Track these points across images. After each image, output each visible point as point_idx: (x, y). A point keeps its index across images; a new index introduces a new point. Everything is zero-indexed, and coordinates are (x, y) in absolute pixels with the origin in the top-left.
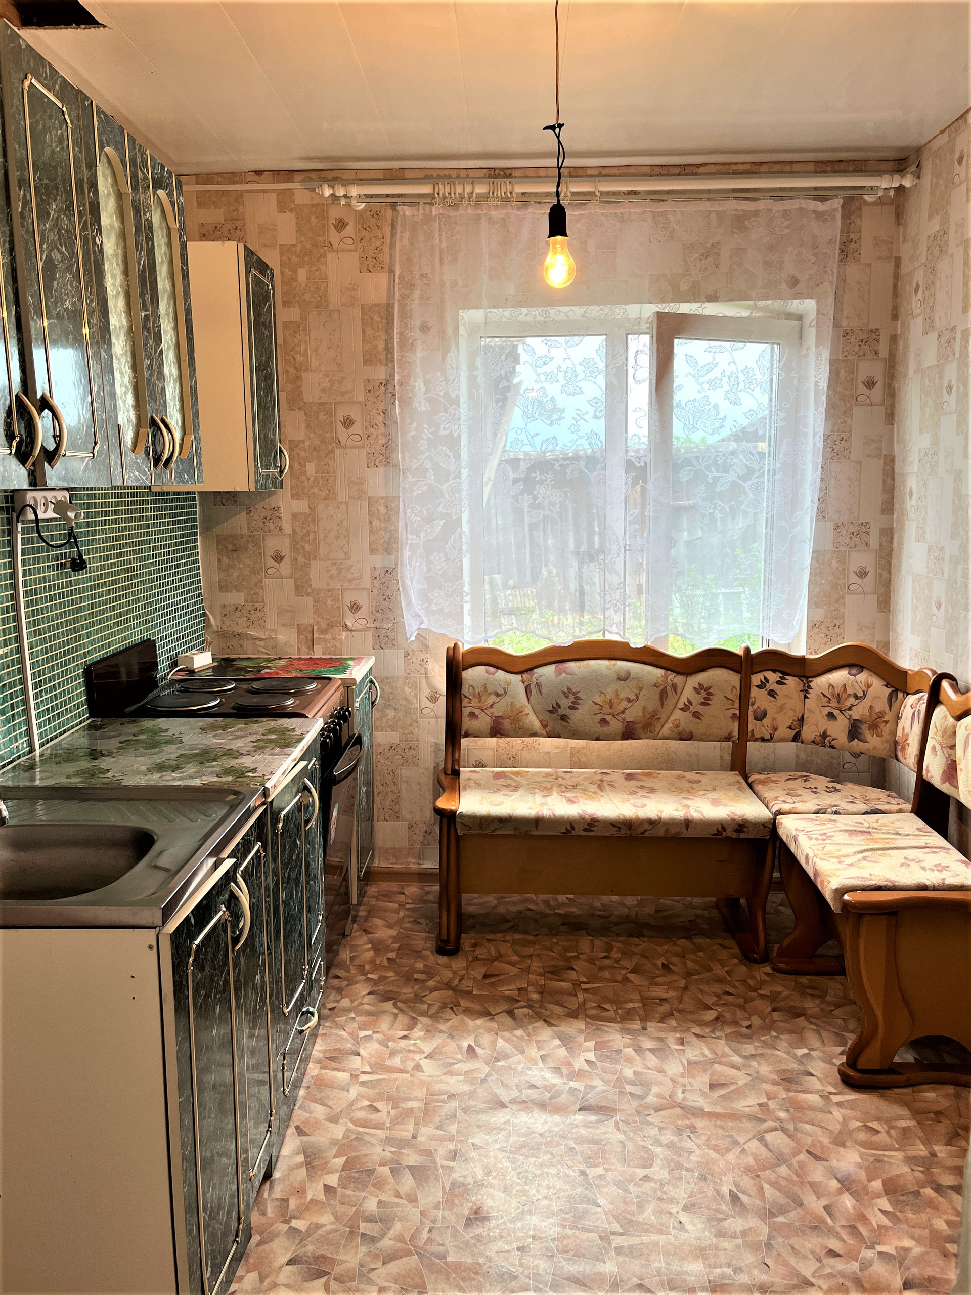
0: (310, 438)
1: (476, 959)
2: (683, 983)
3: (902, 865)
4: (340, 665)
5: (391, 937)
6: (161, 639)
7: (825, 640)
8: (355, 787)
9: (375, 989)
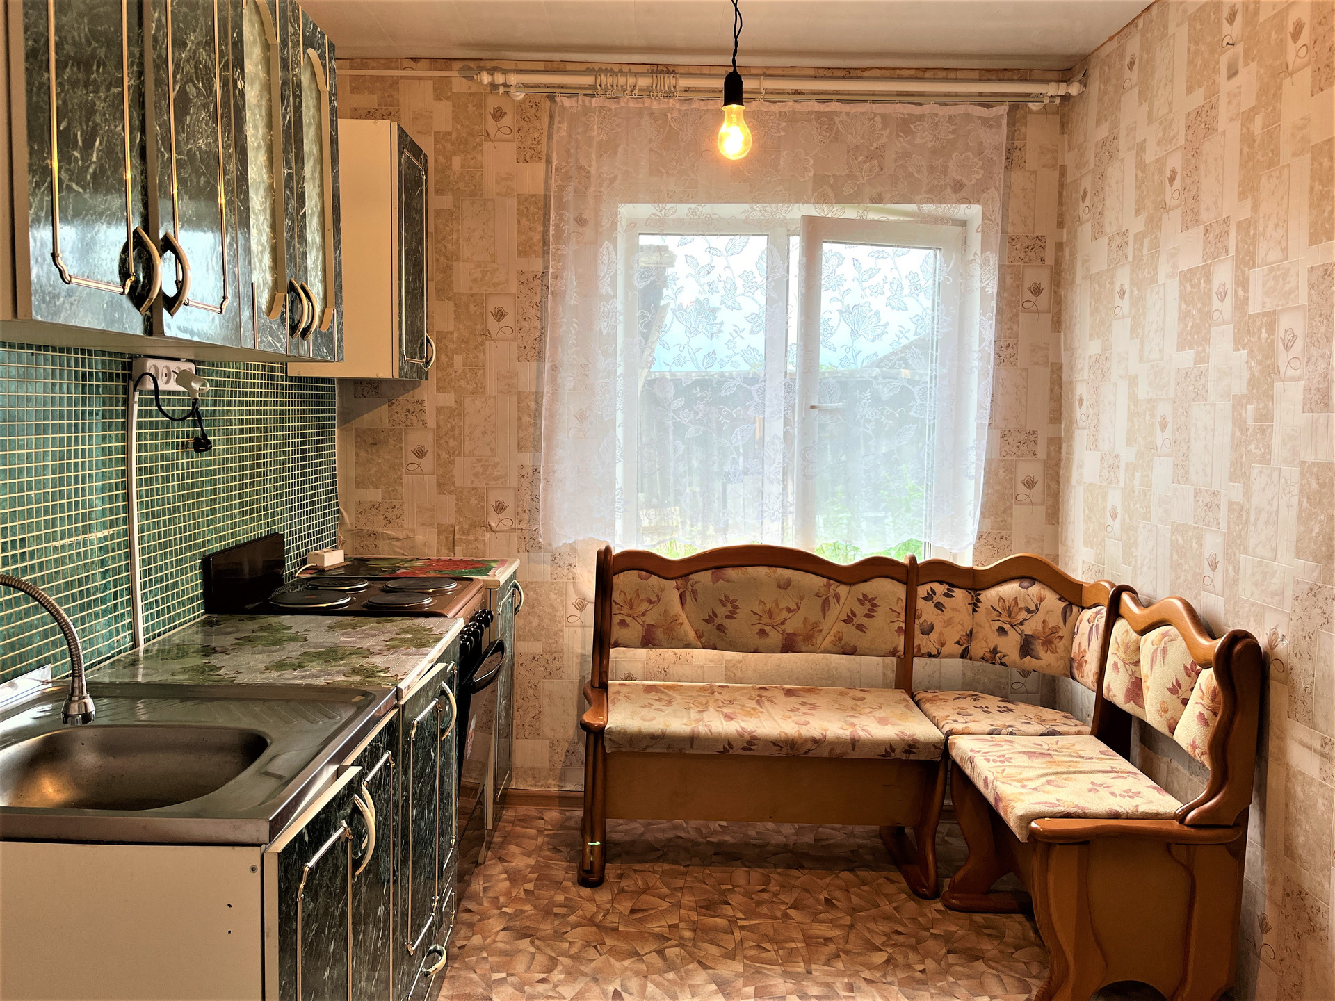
0: (459, 329)
1: (622, 891)
2: (847, 920)
3: (1090, 790)
4: (484, 567)
5: (528, 866)
6: (290, 534)
7: (993, 552)
8: (493, 702)
9: (511, 924)
